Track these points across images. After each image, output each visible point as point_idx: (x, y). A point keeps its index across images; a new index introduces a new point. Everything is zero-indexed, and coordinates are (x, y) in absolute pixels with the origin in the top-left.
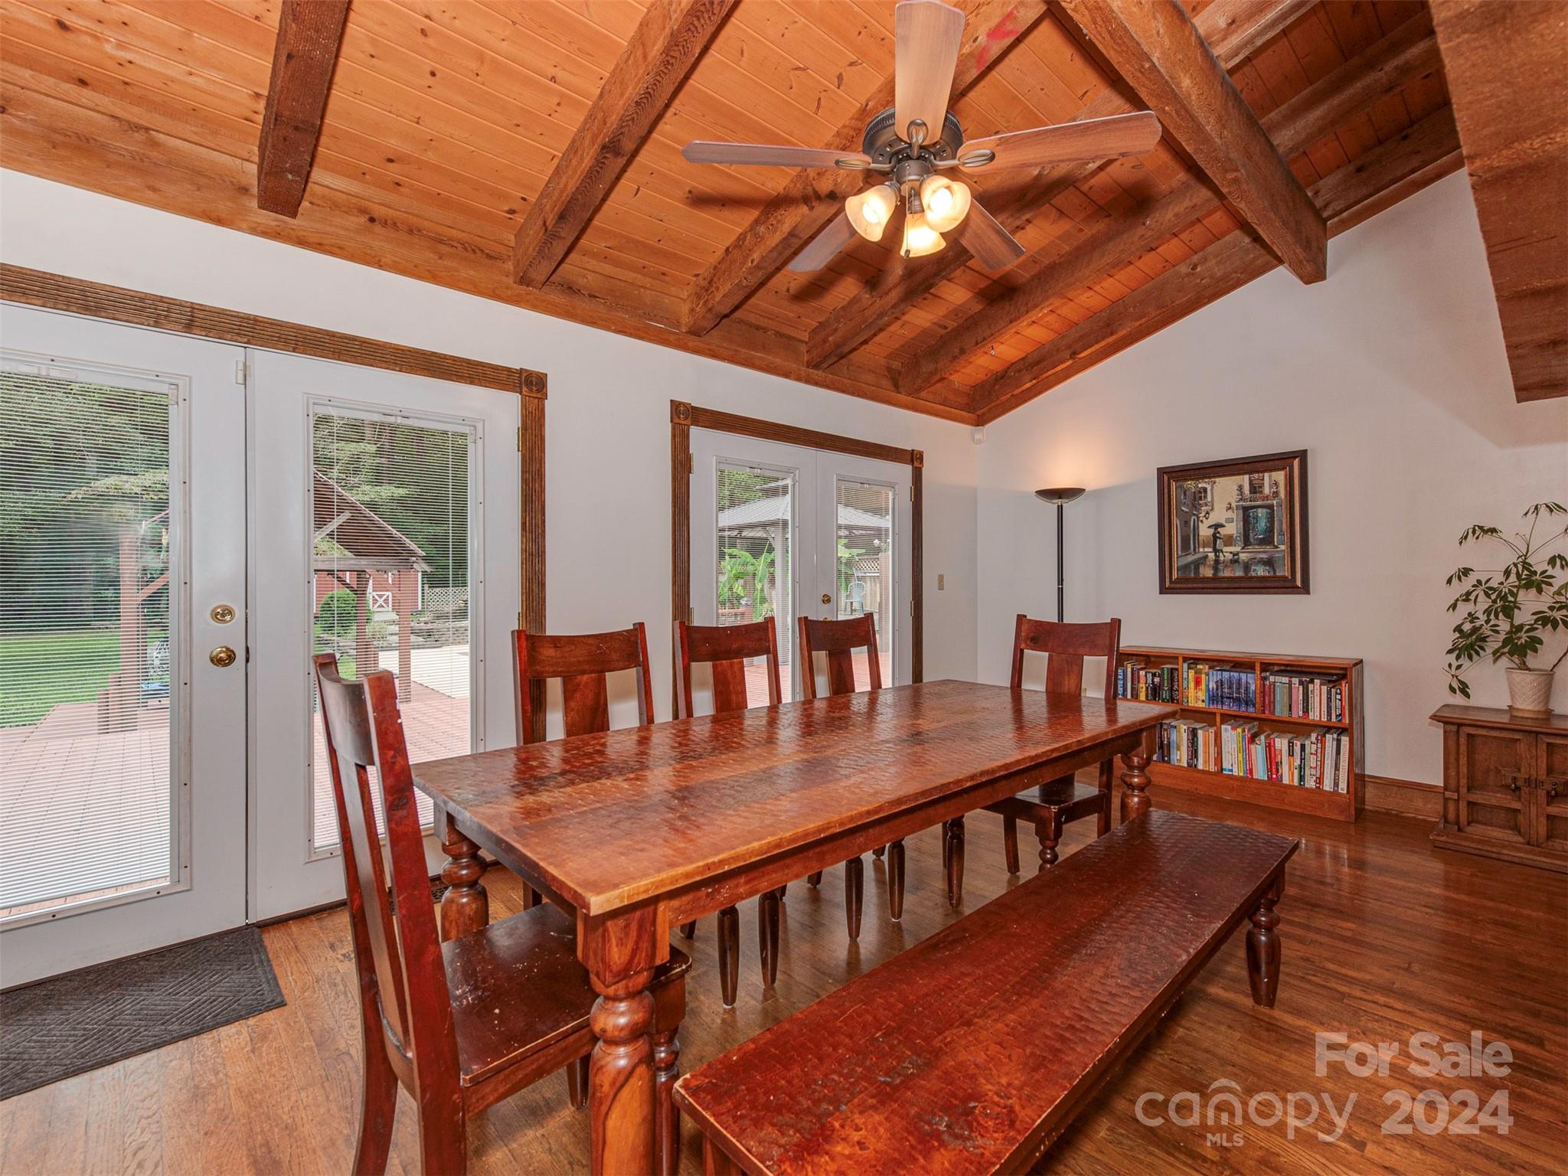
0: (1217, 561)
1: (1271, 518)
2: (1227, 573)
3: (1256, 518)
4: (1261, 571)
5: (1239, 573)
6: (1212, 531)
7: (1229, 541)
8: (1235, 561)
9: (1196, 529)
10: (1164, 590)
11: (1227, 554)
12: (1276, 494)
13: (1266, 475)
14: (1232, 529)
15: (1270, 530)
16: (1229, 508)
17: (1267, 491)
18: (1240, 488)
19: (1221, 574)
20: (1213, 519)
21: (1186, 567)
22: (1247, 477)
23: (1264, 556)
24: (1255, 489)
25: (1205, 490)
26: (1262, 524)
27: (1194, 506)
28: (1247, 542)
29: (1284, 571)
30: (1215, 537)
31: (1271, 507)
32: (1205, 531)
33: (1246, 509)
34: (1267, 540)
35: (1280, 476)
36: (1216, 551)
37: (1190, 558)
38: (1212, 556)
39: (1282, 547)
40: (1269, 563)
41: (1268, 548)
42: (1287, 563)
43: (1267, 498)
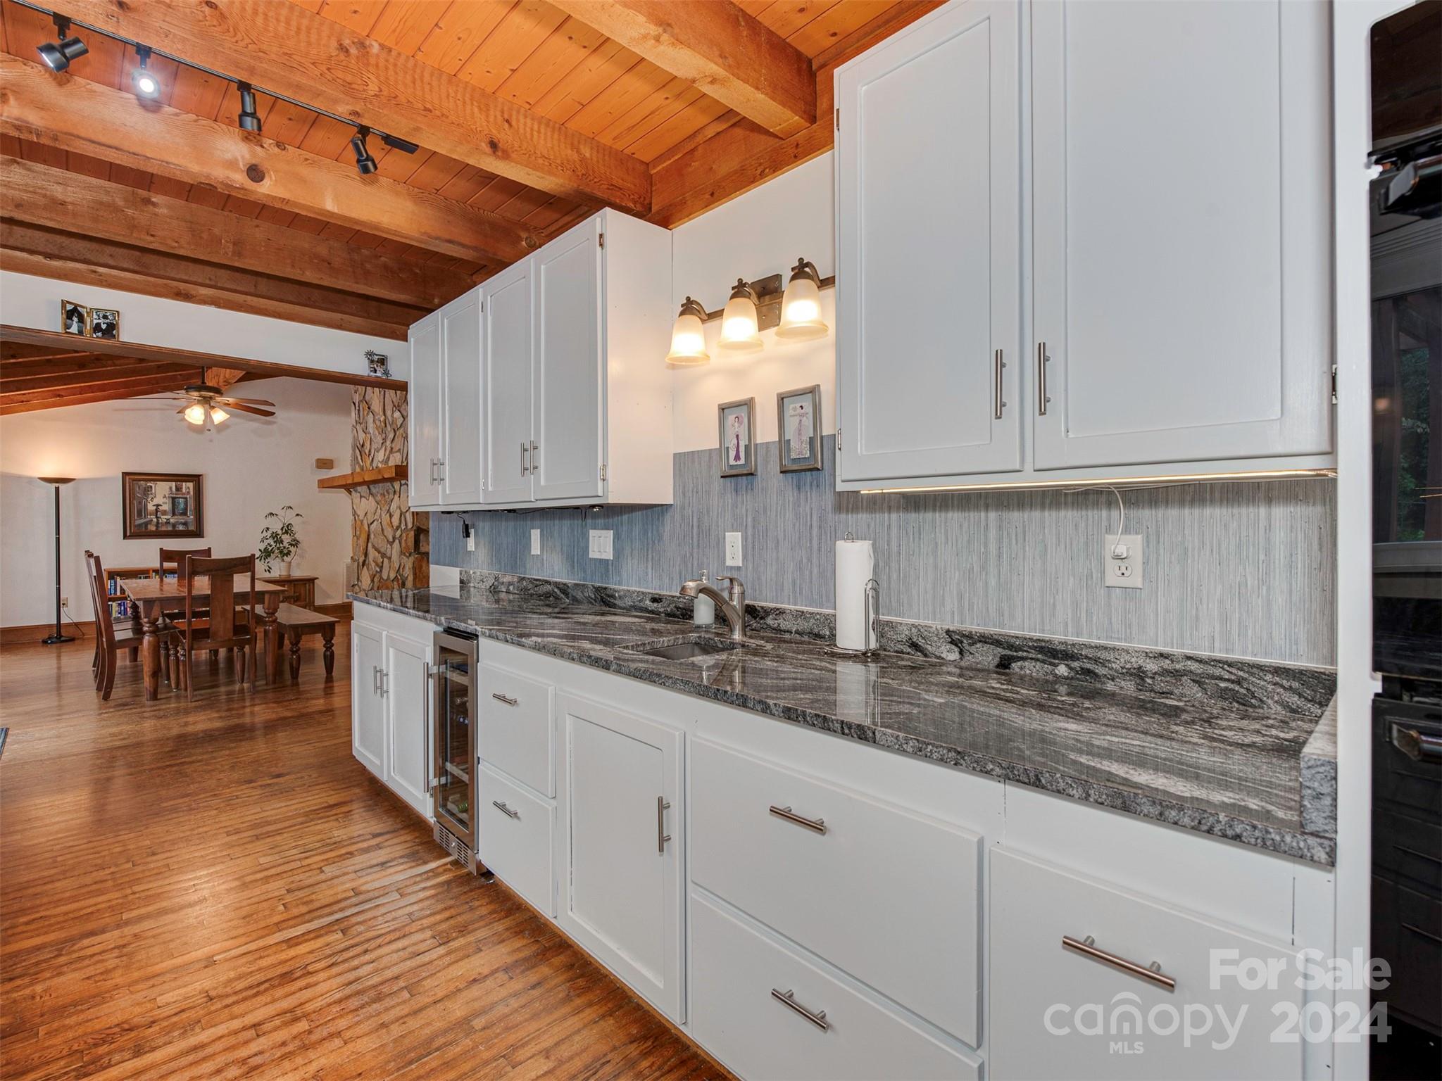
0: (158, 523)
1: (186, 504)
2: (164, 529)
3: (179, 503)
4: (181, 528)
5: (170, 528)
6: (155, 507)
7: (164, 513)
8: (168, 523)
9: (146, 506)
10: (125, 537)
11: (163, 518)
12: (189, 493)
13: (184, 483)
14: (166, 507)
15: (185, 509)
16: (165, 497)
17: (184, 490)
18: (171, 488)
19: (160, 529)
20: (156, 501)
21: (140, 525)
22: (174, 483)
23: (183, 521)
24: (178, 489)
25: (151, 487)
26: (182, 506)
27: (145, 494)
28: (174, 514)
29: (192, 528)
30: (157, 511)
31: (186, 499)
32: (151, 507)
33: (173, 499)
34: (184, 513)
35: (191, 485)
36: (157, 517)
37: (142, 521)
38: (155, 520)
39: (191, 517)
40: (185, 524)
41: (185, 517)
42: (194, 523)
43: (184, 494)
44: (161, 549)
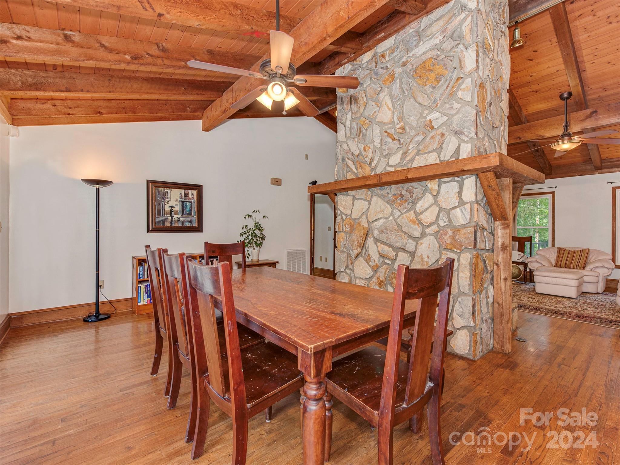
0: (172, 220)
1: (191, 206)
2: (175, 225)
3: (186, 205)
4: (187, 224)
5: (180, 225)
6: (170, 209)
7: (176, 213)
8: (179, 221)
9: (163, 207)
10: (148, 231)
11: (176, 217)
12: (193, 198)
13: (190, 191)
14: (178, 208)
15: (191, 210)
16: (177, 201)
17: (190, 196)
18: (181, 194)
19: (173, 225)
20: (171, 204)
21: (159, 222)
22: (183, 190)
23: (189, 219)
24: (186, 195)
25: (167, 193)
26: (188, 208)
27: (163, 198)
28: (183, 214)
29: (195, 224)
30: (171, 211)
31: (191, 202)
32: (167, 208)
33: (183, 202)
34: (190, 214)
35: (195, 192)
36: (171, 216)
37: (161, 219)
38: (170, 218)
39: (195, 217)
40: (190, 222)
41: (190, 216)
42: (197, 222)
43: (190, 199)
44: (206, 243)
